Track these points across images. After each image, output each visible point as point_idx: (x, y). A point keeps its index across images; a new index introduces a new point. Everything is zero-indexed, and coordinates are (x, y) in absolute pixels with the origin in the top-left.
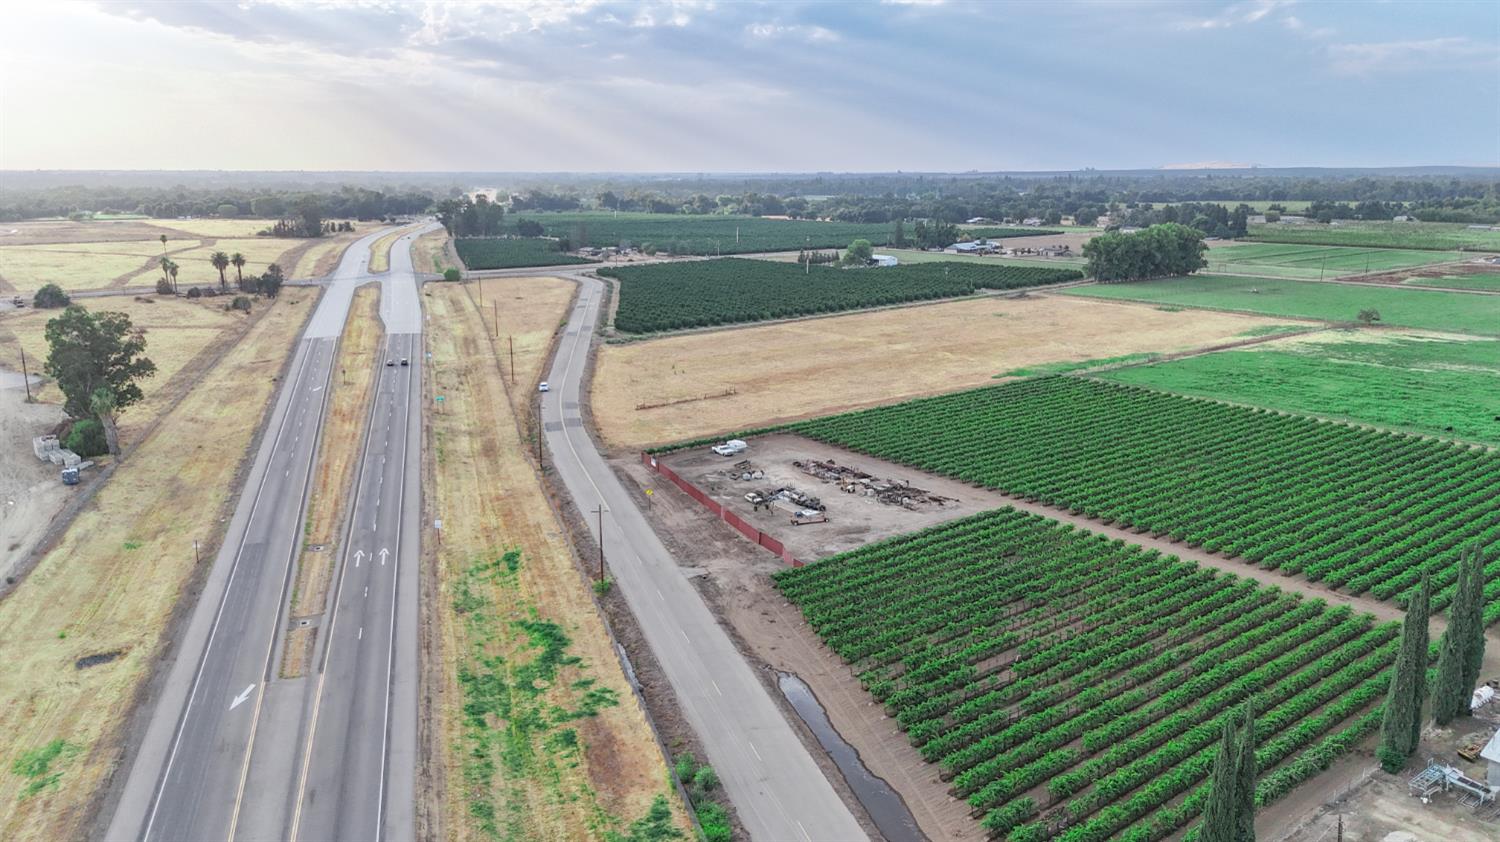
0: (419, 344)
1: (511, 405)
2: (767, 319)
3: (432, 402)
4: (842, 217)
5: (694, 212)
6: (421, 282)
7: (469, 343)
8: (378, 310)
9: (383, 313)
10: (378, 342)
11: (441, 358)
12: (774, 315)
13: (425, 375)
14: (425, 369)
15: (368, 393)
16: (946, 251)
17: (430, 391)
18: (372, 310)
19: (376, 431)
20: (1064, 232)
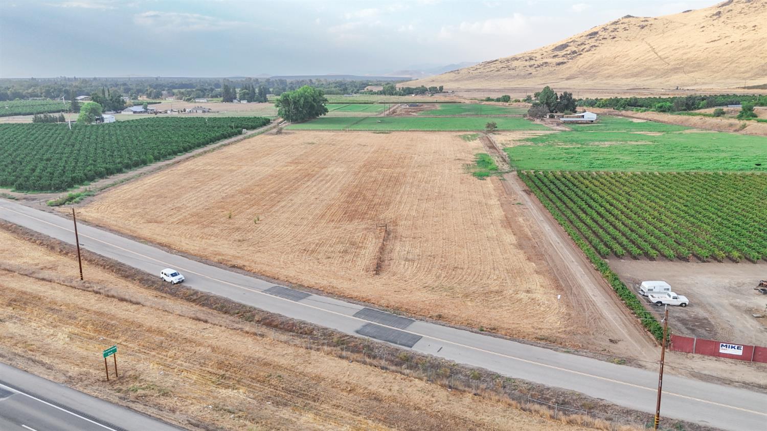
16: (123, 113)
20: (160, 103)
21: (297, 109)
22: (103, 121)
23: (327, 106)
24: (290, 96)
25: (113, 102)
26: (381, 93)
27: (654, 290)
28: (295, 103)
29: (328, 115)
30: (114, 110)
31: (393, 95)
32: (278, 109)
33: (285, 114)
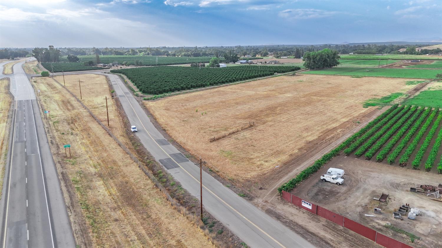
0: (36, 105)
1: (119, 145)
2: (208, 86)
3: (58, 147)
4: (185, 55)
5: (130, 55)
6: (30, 77)
7: (66, 104)
8: (9, 89)
9: (12, 90)
10: (10, 105)
11: (52, 113)
12: (211, 84)
13: (46, 126)
14: (44, 121)
15: (5, 143)
16: (236, 63)
17: (53, 137)
18: (5, 89)
19: (14, 185)
20: (263, 58)
21: (314, 62)
22: (219, 67)
23: (340, 61)
24: (311, 55)
25: (233, 58)
26: (405, 53)
27: (331, 173)
28: (314, 58)
29: (339, 66)
30: (233, 62)
31: (412, 54)
32: (304, 62)
33: (307, 65)
